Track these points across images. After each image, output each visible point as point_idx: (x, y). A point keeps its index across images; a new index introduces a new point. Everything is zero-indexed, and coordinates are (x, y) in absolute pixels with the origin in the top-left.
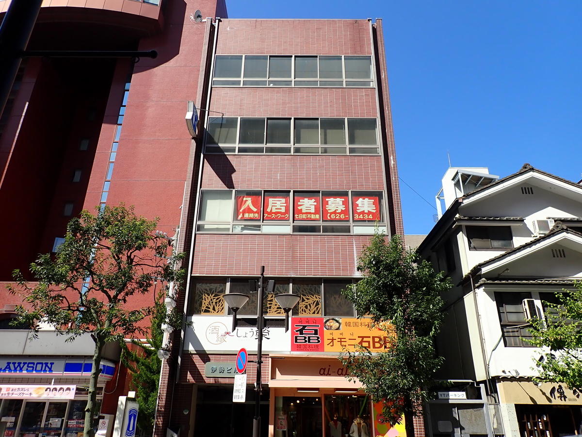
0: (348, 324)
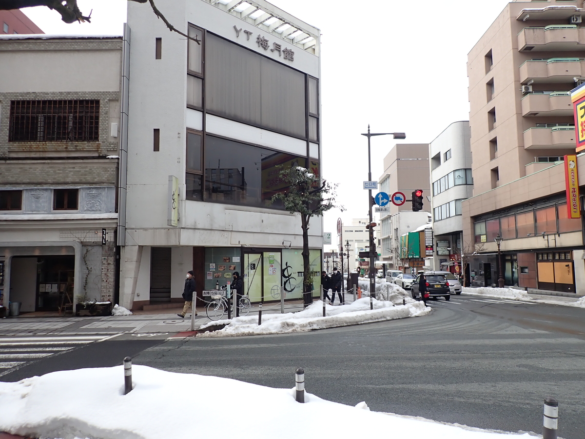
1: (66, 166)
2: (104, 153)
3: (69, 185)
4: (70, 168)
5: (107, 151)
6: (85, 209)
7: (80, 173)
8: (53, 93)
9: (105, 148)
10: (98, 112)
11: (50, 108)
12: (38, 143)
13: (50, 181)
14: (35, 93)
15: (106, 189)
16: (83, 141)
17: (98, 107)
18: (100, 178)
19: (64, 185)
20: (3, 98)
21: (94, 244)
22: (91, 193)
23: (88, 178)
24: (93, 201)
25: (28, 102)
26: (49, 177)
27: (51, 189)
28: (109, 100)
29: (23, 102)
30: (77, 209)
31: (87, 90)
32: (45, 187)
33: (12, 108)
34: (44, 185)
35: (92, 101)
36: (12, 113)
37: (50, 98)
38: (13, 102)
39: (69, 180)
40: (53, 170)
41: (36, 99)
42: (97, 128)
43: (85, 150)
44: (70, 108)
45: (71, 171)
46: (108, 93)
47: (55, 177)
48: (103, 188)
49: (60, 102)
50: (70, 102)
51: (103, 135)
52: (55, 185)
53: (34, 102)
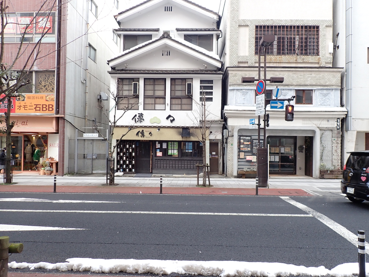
0: (29, 98)
1: (305, 73)
2: (323, 65)
3: (308, 87)
4: (308, 74)
5: (326, 63)
6: (319, 104)
7: (316, 78)
8: (286, 20)
9: (324, 60)
10: (318, 35)
11: (283, 31)
12: (276, 56)
13: (294, 83)
14: (273, 20)
15: (334, 90)
16: (308, 55)
17: (318, 31)
18: (330, 82)
19: (304, 87)
20: (250, 23)
21: (327, 129)
22: (323, 92)
23: (321, 82)
24: (324, 99)
25: (268, 27)
26: (294, 80)
27: (294, 89)
28: (327, 26)
29: (264, 27)
30: (312, 104)
31: (310, 19)
32: (291, 88)
33: (256, 31)
34: (290, 86)
35: (314, 27)
36: (256, 34)
37: (283, 24)
38: (257, 27)
39: (308, 83)
40: (297, 75)
41: (274, 25)
42: (318, 46)
43: (309, 62)
44: (298, 31)
45: (309, 77)
46: (326, 21)
47: (298, 81)
48: (331, 89)
49: (291, 27)
50: (298, 27)
51: (322, 52)
52: (298, 87)
53: (272, 27)
